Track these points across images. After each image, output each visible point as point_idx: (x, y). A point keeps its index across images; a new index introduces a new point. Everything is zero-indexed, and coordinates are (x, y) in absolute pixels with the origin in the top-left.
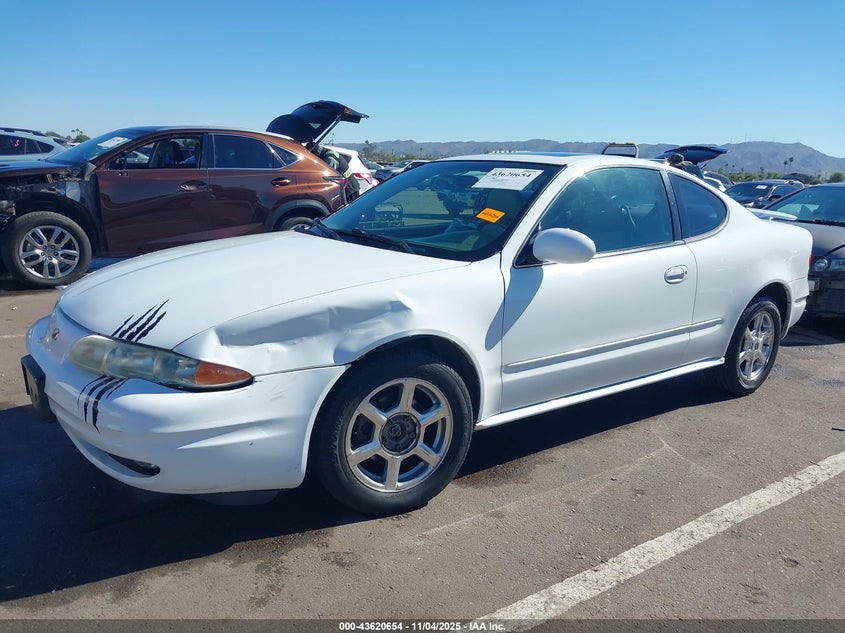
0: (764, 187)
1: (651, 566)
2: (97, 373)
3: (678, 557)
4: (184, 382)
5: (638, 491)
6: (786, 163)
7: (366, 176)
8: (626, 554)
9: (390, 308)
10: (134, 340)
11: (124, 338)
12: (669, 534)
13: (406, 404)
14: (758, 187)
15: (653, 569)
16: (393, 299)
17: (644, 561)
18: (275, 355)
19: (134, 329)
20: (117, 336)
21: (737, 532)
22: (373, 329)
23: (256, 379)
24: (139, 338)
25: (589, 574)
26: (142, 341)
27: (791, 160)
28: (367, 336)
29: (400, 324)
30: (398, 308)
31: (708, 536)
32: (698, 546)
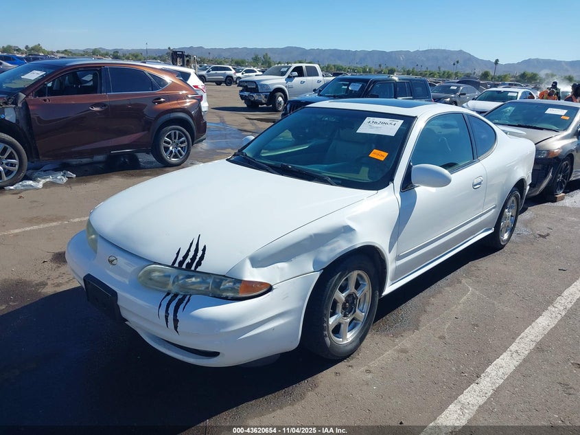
0: (455, 88)
1: (506, 377)
2: (164, 292)
3: (518, 369)
4: (230, 294)
5: (474, 325)
6: (454, 64)
7: (201, 87)
8: (488, 370)
9: (343, 230)
10: (193, 268)
11: (184, 266)
12: (505, 354)
13: (352, 289)
14: (452, 88)
15: (507, 378)
16: (345, 224)
17: (500, 373)
18: (282, 269)
19: (188, 260)
20: (176, 265)
21: (540, 348)
22: (335, 245)
23: (274, 287)
24: (196, 267)
25: (474, 385)
26: (199, 269)
27: (458, 62)
28: (332, 250)
29: (350, 241)
30: (347, 230)
31: (527, 353)
32: (524, 360)
